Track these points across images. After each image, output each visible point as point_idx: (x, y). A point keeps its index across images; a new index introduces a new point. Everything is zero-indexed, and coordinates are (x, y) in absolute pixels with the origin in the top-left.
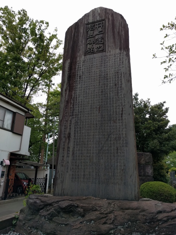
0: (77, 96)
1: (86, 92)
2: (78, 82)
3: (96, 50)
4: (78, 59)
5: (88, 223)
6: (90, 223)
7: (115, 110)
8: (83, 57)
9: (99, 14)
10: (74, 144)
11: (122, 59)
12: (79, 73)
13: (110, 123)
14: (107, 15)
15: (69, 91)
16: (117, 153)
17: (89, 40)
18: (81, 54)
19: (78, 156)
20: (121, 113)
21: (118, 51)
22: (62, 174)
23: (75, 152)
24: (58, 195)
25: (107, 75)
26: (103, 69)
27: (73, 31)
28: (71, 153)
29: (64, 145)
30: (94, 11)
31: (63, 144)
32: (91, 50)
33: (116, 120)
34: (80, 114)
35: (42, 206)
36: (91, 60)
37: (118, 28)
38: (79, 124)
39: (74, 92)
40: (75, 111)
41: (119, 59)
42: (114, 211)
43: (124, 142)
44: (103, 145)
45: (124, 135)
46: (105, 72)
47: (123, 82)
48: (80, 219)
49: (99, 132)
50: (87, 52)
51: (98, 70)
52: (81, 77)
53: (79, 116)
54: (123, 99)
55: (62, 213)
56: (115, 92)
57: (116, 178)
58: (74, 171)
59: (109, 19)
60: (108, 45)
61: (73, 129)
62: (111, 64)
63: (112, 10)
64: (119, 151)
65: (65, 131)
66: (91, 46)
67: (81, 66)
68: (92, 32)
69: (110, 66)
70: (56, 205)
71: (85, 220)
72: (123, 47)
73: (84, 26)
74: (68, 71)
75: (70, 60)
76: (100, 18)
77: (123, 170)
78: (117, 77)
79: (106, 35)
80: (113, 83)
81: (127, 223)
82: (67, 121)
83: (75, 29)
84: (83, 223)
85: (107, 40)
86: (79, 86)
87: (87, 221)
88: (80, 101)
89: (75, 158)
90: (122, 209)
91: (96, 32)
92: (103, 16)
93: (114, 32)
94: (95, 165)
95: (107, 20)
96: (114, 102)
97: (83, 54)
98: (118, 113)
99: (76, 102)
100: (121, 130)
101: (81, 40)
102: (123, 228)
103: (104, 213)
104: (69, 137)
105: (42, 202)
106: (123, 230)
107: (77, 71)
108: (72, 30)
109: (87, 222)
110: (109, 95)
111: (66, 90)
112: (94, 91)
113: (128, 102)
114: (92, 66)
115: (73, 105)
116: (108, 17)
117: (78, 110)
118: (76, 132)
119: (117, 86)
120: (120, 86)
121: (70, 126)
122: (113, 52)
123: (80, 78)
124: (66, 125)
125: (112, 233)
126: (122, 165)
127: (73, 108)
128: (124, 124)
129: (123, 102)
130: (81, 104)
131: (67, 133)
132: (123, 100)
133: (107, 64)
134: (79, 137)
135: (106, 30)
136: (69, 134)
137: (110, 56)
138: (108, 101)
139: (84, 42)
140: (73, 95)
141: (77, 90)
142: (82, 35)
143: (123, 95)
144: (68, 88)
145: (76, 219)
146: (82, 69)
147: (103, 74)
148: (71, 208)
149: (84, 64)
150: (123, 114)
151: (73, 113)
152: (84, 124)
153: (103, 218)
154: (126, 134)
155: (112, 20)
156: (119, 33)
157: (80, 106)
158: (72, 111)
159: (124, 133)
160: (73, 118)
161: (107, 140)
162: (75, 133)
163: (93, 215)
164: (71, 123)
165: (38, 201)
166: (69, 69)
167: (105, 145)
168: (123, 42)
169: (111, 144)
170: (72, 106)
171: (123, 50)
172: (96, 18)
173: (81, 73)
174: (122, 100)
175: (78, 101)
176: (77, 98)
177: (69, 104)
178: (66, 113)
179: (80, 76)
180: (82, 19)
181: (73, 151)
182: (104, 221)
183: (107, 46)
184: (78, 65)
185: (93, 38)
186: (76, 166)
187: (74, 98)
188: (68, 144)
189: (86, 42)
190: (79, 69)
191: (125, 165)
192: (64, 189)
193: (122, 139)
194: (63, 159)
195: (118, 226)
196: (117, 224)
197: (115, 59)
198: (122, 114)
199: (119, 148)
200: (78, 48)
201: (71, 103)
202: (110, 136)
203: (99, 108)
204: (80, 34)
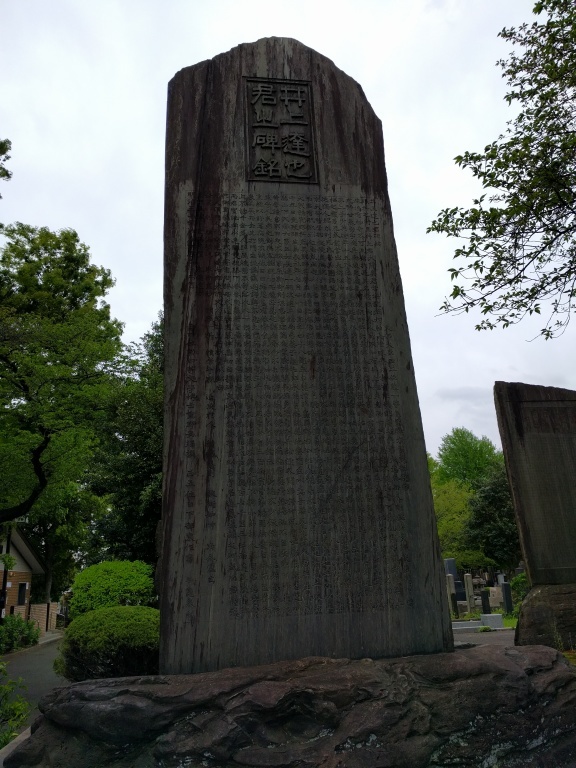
0: (229, 313)
1: (264, 305)
2: (231, 267)
3: (284, 173)
4: (225, 187)
5: (359, 746)
6: (366, 742)
7: (362, 374)
8: (243, 185)
9: (290, 61)
10: (231, 481)
11: (372, 220)
12: (231, 237)
13: (351, 413)
14: (316, 73)
15: (199, 293)
16: (381, 507)
17: (258, 132)
18: (234, 174)
19: (247, 524)
20: (381, 383)
21: (358, 192)
22: (189, 590)
23: (237, 510)
25: (330, 259)
26: (315, 239)
27: (200, 88)
28: (220, 512)
29: (191, 484)
30: (271, 45)
31: (186, 481)
32: (271, 168)
33: (369, 404)
34: (248, 378)
35: (165, 719)
36: (274, 201)
37: (353, 121)
38: (244, 409)
39: (215, 298)
40: (226, 365)
41: (363, 219)
43: (399, 474)
44: (333, 483)
45: (397, 454)
46: (321, 250)
47: (381, 289)
49: (317, 443)
50: (257, 173)
51: (298, 238)
52: (240, 252)
53: (243, 383)
54: (385, 341)
56: (360, 316)
57: (383, 587)
58: (238, 576)
59: (322, 87)
60: (326, 167)
61: (222, 429)
62: (340, 227)
63: (330, 63)
64: (386, 502)
65: (191, 434)
66: (267, 153)
67: (239, 214)
68: (268, 110)
69: (336, 235)
70: (234, 703)
72: (371, 184)
73: (239, 81)
74: (190, 223)
75: (195, 184)
76: (293, 75)
77: (401, 560)
78: (361, 271)
79: (318, 134)
80: (350, 288)
81: (473, 722)
82: (197, 398)
83: (206, 82)
84: (344, 749)
85: (320, 150)
86: (234, 281)
87: (355, 739)
88: (243, 332)
89: (238, 531)
90: (437, 680)
91: (282, 116)
92: (304, 71)
93: (340, 132)
94: (313, 549)
95: (316, 88)
96: (360, 348)
97: (240, 174)
98: (372, 385)
99: (228, 336)
100: (386, 436)
101: (231, 127)
102: (462, 737)
103: (398, 704)
104: (209, 454)
106: (466, 745)
107: (224, 228)
108: (193, 83)
109: (357, 743)
110: (340, 325)
111: (184, 288)
112: (291, 303)
113: (401, 353)
114: (276, 220)
115: (218, 344)
116: (321, 80)
117: (239, 361)
118: (236, 440)
119: (364, 300)
120: (373, 300)
121: (211, 415)
122: (346, 192)
123: (236, 254)
124: (194, 410)
125: (436, 760)
126: (399, 544)
127: (218, 352)
128: (394, 418)
129: (386, 352)
130: (247, 343)
131: (200, 440)
132: (385, 345)
133: (327, 224)
134: (246, 458)
135: (317, 117)
136: (210, 444)
137: (334, 203)
138: (341, 342)
139: (242, 134)
140: (214, 307)
141: (228, 294)
142: (232, 109)
143: (383, 328)
144: (194, 281)
145: (312, 740)
146: (243, 226)
147: (317, 255)
148: (292, 704)
149: (247, 208)
150: (390, 387)
151: (217, 370)
152: (264, 411)
153: (402, 718)
154: (401, 450)
155: (332, 92)
156: (356, 136)
157: (243, 348)
158: (215, 364)
159: (396, 445)
160: (221, 388)
161: (345, 467)
162: (231, 443)
163: (371, 715)
164: (212, 406)
166: (191, 216)
167: (339, 485)
168: (371, 168)
169: (358, 479)
170: (212, 346)
171: (372, 192)
172: (280, 69)
173: (240, 238)
174: (381, 343)
175: (234, 332)
176: (230, 319)
177: (203, 339)
178: (192, 369)
179: (236, 248)
180: (229, 56)
181: (229, 505)
183: (321, 167)
184: (225, 209)
185: (273, 131)
186: (244, 557)
187: (219, 318)
188: (208, 481)
189: (252, 137)
190: (231, 222)
191: (406, 547)
192: (202, 645)
193: (390, 465)
194: (190, 536)
195: (449, 734)
197: (351, 215)
198: (385, 388)
199: (385, 494)
200: (222, 149)
201: (208, 335)
202: (355, 455)
203: (313, 362)
204: (225, 106)
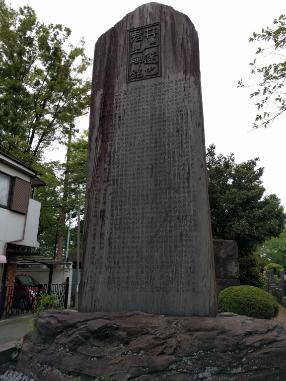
0: (115, 149)
1: (131, 143)
2: (117, 127)
3: (145, 74)
4: (116, 89)
5: (135, 354)
6: (138, 353)
7: (177, 172)
8: (124, 85)
9: (150, 14)
10: (111, 228)
11: (188, 89)
12: (118, 112)
13: (170, 193)
14: (163, 17)
15: (102, 142)
16: (181, 241)
17: (134, 56)
18: (121, 81)
19: (117, 247)
20: (186, 176)
21: (181, 75)
22: (91, 276)
23: (113, 241)
24: (86, 311)
25: (164, 114)
26: (157, 105)
27: (108, 42)
28: (106, 242)
29: (95, 229)
30: (141, 9)
31: (93, 228)
32: (138, 74)
33: (179, 187)
34: (121, 179)
35: (59, 329)
36: (138, 90)
37: (181, 37)
38: (119, 194)
39: (109, 143)
40: (112, 174)
41: (183, 89)
42: (176, 335)
43: (192, 224)
44: (158, 228)
45: (192, 213)
46: (160, 110)
47: (190, 126)
48: (122, 348)
49: (151, 209)
50: (131, 78)
51: (149, 107)
52: (121, 119)
53: (119, 182)
54: (190, 154)
55: (92, 340)
56: (177, 142)
57: (179, 281)
58: (112, 272)
59: (166, 23)
60: (165, 66)
61: (109, 204)
62: (170, 96)
63: (171, 8)
64: (184, 238)
65: (96, 207)
66: (137, 66)
67: (122, 100)
68: (139, 44)
69: (168, 101)
70: (82, 327)
71: (130, 350)
72: (189, 69)
73: (125, 33)
74: (101, 109)
75: (104, 90)
76: (151, 21)
77: (190, 267)
78: (179, 118)
79: (162, 49)
80: (173, 128)
81: (197, 353)
82: (99, 191)
83: (111, 38)
84: (127, 354)
85: (163, 57)
86: (118, 133)
87: (133, 351)
88: (120, 157)
89: (113, 251)
90: (189, 330)
91: (145, 45)
92: (157, 18)
93: (174, 44)
94: (146, 260)
95: (163, 24)
96: (176, 159)
97: (124, 80)
98: (182, 177)
99: (114, 160)
100: (187, 204)
101: (121, 58)
102: (190, 360)
103: (160, 338)
104: (103, 216)
105: (59, 321)
106: (191, 364)
107: (115, 108)
108: (105, 41)
109: (133, 353)
110: (167, 148)
111: (97, 140)
112: (143, 140)
113: (198, 159)
114: (139, 99)
115: (109, 165)
116: (165, 20)
117: (118, 172)
118: (114, 209)
119: (180, 133)
120: (185, 132)
121: (104, 198)
122: (173, 77)
123: (120, 120)
124: (98, 196)
125: (174, 368)
126: (189, 260)
127: (109, 168)
128: (191, 194)
129: (190, 159)
130: (122, 163)
131: (99, 209)
132: (190, 156)
133: (163, 96)
134: (118, 217)
135: (162, 40)
136: (103, 211)
137: (168, 85)
138: (167, 157)
139: (125, 60)
140: (109, 147)
141: (115, 140)
142: (122, 49)
143: (190, 147)
144: (101, 136)
145: (115, 348)
146: (123, 106)
147: (158, 113)
148: (106, 330)
149: (126, 96)
150: (191, 178)
151: (108, 177)
152: (128, 194)
153: (158, 345)
154: (195, 211)
155: (171, 24)
156: (182, 45)
157: (120, 165)
158: (107, 174)
159: (192, 208)
160: (109, 185)
161: (164, 220)
162: (112, 210)
163: (143, 342)
164: (105, 194)
165: (53, 321)
166: (101, 106)
167: (161, 229)
168: (189, 61)
169: (170, 226)
170: (107, 166)
171: (189, 74)
172: (145, 21)
173: (122, 111)
174: (188, 155)
175: (116, 158)
176: (115, 152)
177: (103, 163)
178: (98, 177)
179: (120, 117)
180: (122, 23)
181: (110, 239)
182: (160, 351)
183: (163, 66)
184: (116, 99)
185: (140, 54)
186: (115, 263)
187: (110, 152)
188: (101, 228)
189: (130, 61)
190: (118, 105)
191: (193, 261)
192: (95, 301)
193: (188, 219)
194: (93, 253)
195: (182, 357)
196: (181, 355)
197: (176, 89)
198: (188, 178)
199: (184, 233)
200: (116, 70)
201: (105, 161)
202: (170, 214)
203: (152, 169)
204: (119, 47)
